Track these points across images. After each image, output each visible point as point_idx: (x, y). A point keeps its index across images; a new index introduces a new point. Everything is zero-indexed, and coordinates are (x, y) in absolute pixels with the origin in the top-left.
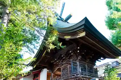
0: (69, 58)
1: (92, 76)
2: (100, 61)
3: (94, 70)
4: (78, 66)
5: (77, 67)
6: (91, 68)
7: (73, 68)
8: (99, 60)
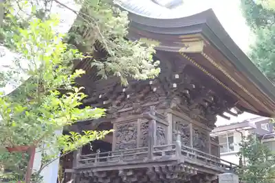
0: (142, 99)
1: (208, 161)
2: (229, 118)
3: (210, 142)
4: (170, 128)
5: (167, 130)
6: (203, 136)
7: (157, 131)
8: (225, 114)
